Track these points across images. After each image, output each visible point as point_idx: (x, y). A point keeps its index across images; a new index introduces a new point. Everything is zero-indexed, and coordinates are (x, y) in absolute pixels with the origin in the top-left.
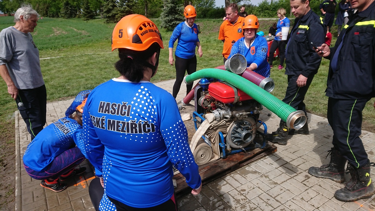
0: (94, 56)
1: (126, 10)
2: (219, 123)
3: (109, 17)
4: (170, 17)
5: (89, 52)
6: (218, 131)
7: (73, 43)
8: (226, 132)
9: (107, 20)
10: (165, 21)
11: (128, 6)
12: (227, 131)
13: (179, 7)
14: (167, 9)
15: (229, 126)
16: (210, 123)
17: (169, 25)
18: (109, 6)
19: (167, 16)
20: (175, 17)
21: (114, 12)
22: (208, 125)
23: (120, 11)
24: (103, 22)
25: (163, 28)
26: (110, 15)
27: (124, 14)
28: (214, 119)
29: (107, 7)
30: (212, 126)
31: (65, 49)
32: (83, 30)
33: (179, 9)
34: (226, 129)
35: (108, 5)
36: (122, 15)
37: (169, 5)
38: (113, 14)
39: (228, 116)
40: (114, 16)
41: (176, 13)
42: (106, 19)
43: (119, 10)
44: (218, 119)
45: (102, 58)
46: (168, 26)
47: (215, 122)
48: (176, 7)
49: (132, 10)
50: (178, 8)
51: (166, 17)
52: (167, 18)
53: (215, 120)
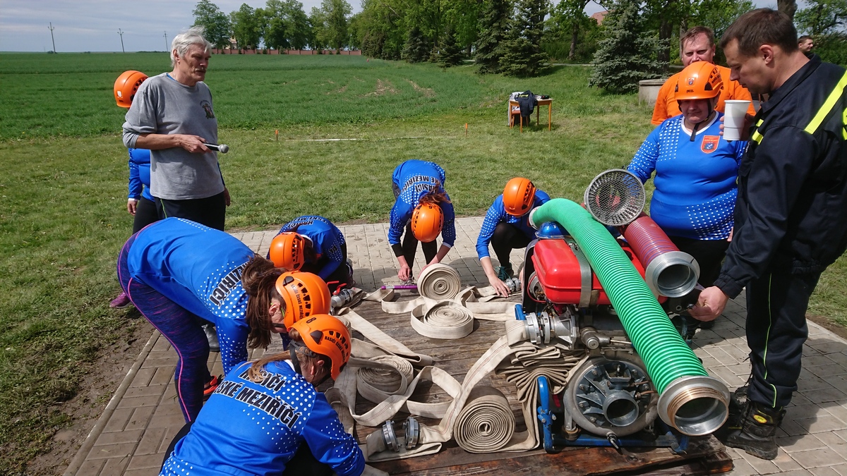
0: (417, 142)
1: (523, 45)
2: (540, 352)
3: (486, 61)
4: (617, 62)
5: (414, 133)
6: (538, 372)
7: (396, 114)
8: (563, 382)
9: (482, 68)
10: (602, 70)
11: (529, 36)
12: (567, 380)
13: (643, 37)
14: (612, 42)
15: (573, 366)
16: (512, 346)
17: (610, 79)
18: (491, 37)
19: (608, 59)
20: (630, 61)
21: (498, 51)
22: (507, 351)
23: (510, 47)
24: (474, 71)
25: (595, 87)
26: (489, 56)
27: (518, 54)
28: (524, 336)
29: (487, 40)
30: (517, 354)
31: (375, 125)
32: (430, 87)
33: (641, 43)
34: (565, 373)
35: (490, 34)
36: (512, 58)
37: (618, 33)
38: (495, 55)
39: (567, 339)
40: (495, 59)
41: (633, 51)
42: (481, 65)
43: (507, 46)
44: (534, 340)
45: (430, 149)
46: (608, 81)
47: (528, 346)
48: (635, 38)
49: (535, 46)
50: (639, 40)
51: (606, 61)
52: (609, 64)
53: (529, 340)
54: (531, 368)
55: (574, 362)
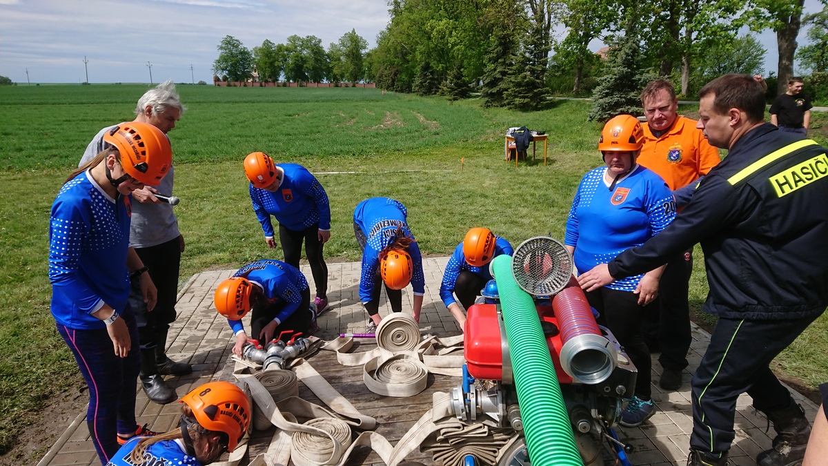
0: (413, 176)
1: (526, 80)
2: (466, 429)
3: (492, 95)
4: (616, 98)
5: (411, 166)
7: (398, 147)
8: (492, 462)
9: (488, 101)
10: (601, 106)
11: (533, 72)
12: (498, 460)
13: (641, 74)
14: (611, 79)
15: (504, 445)
16: (436, 422)
17: (609, 114)
18: (496, 72)
19: (607, 95)
20: (628, 97)
21: (502, 85)
22: (431, 428)
23: (513, 82)
24: (479, 105)
25: (594, 122)
26: (494, 90)
27: (521, 88)
28: (450, 412)
29: (493, 75)
30: (442, 432)
31: (375, 158)
32: (435, 120)
33: (640, 79)
34: (495, 452)
35: (495, 70)
36: (516, 92)
37: (616, 70)
38: (500, 89)
39: (494, 415)
40: (500, 93)
41: (632, 87)
42: (487, 99)
43: (511, 81)
44: (460, 415)
45: (424, 183)
46: (606, 116)
47: (454, 422)
48: (633, 75)
49: (538, 81)
50: (638, 77)
51: (605, 97)
52: (607, 100)
53: (454, 416)
54: (458, 446)
55: (505, 440)
